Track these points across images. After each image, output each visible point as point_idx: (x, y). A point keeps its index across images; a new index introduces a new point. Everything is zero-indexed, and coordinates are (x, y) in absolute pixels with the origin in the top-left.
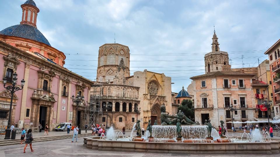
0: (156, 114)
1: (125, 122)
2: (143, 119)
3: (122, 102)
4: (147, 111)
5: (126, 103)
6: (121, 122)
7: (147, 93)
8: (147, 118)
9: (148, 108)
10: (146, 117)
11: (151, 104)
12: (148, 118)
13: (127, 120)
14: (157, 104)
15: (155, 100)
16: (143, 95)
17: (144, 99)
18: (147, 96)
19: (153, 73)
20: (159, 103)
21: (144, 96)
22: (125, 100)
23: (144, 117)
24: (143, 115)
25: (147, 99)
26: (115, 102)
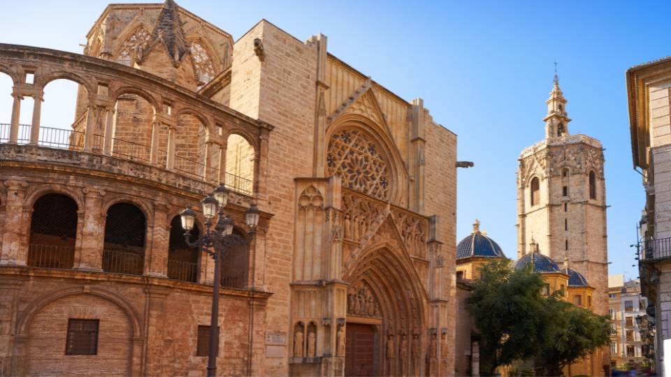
0: (371, 311)
1: (130, 355)
2: (285, 340)
3: (101, 200)
4: (323, 286)
5: (146, 207)
6: (82, 360)
7: (321, 173)
8: (321, 333)
9: (326, 263)
10: (313, 326)
11: (348, 245)
12: (328, 327)
13: (143, 340)
14: (386, 250)
15: (376, 227)
16: (297, 180)
17: (302, 208)
18: (322, 190)
19: (365, 78)
20: (395, 245)
21: (301, 189)
22: (129, 182)
23: (300, 324)
24: (287, 312)
25: (320, 208)
26: (24, 190)
